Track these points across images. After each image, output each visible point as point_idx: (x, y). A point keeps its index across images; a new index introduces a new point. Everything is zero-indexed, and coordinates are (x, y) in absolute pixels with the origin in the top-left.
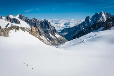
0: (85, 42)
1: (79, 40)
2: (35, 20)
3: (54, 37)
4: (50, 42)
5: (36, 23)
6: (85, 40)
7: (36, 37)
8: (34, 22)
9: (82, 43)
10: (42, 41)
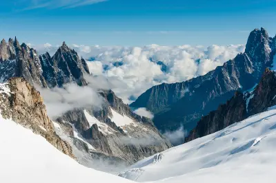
0: (257, 151)
1: (227, 140)
2: (17, 50)
3: (104, 128)
4: (87, 149)
5: (20, 63)
6: (258, 139)
7: (35, 129)
8: (12, 57)
9: (244, 155)
10: (64, 152)
